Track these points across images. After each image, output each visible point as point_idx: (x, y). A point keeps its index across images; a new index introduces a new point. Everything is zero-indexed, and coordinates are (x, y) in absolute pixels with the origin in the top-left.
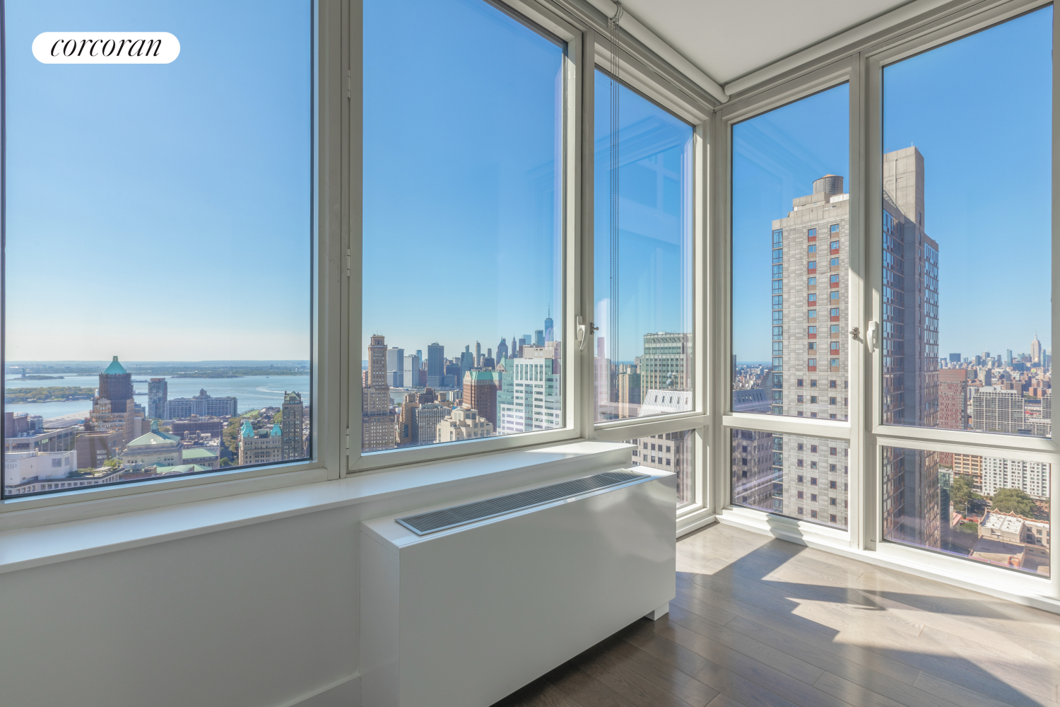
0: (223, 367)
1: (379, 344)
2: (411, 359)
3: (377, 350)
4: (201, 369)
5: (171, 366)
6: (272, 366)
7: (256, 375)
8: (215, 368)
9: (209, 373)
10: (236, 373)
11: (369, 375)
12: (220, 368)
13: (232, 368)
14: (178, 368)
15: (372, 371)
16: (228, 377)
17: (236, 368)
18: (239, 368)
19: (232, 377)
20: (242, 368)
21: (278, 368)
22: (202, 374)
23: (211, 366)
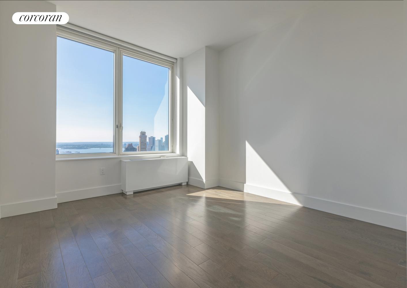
0: (82, 145)
1: (143, 135)
2: (158, 141)
3: (143, 137)
4: (73, 145)
5: (61, 144)
6: (102, 144)
7: (96, 148)
8: (79, 145)
9: (76, 147)
10: (87, 147)
11: (140, 148)
12: (81, 145)
13: (86, 145)
14: (64, 145)
15: (141, 146)
16: (84, 149)
17: (88, 145)
18: (89, 145)
19: (86, 149)
20: (90, 145)
21: (105, 145)
22: (74, 147)
23: (78, 144)
